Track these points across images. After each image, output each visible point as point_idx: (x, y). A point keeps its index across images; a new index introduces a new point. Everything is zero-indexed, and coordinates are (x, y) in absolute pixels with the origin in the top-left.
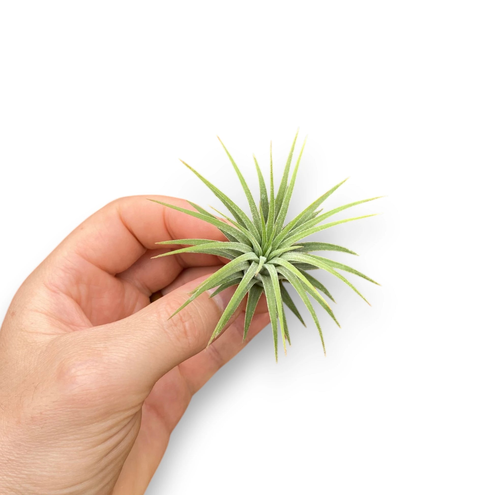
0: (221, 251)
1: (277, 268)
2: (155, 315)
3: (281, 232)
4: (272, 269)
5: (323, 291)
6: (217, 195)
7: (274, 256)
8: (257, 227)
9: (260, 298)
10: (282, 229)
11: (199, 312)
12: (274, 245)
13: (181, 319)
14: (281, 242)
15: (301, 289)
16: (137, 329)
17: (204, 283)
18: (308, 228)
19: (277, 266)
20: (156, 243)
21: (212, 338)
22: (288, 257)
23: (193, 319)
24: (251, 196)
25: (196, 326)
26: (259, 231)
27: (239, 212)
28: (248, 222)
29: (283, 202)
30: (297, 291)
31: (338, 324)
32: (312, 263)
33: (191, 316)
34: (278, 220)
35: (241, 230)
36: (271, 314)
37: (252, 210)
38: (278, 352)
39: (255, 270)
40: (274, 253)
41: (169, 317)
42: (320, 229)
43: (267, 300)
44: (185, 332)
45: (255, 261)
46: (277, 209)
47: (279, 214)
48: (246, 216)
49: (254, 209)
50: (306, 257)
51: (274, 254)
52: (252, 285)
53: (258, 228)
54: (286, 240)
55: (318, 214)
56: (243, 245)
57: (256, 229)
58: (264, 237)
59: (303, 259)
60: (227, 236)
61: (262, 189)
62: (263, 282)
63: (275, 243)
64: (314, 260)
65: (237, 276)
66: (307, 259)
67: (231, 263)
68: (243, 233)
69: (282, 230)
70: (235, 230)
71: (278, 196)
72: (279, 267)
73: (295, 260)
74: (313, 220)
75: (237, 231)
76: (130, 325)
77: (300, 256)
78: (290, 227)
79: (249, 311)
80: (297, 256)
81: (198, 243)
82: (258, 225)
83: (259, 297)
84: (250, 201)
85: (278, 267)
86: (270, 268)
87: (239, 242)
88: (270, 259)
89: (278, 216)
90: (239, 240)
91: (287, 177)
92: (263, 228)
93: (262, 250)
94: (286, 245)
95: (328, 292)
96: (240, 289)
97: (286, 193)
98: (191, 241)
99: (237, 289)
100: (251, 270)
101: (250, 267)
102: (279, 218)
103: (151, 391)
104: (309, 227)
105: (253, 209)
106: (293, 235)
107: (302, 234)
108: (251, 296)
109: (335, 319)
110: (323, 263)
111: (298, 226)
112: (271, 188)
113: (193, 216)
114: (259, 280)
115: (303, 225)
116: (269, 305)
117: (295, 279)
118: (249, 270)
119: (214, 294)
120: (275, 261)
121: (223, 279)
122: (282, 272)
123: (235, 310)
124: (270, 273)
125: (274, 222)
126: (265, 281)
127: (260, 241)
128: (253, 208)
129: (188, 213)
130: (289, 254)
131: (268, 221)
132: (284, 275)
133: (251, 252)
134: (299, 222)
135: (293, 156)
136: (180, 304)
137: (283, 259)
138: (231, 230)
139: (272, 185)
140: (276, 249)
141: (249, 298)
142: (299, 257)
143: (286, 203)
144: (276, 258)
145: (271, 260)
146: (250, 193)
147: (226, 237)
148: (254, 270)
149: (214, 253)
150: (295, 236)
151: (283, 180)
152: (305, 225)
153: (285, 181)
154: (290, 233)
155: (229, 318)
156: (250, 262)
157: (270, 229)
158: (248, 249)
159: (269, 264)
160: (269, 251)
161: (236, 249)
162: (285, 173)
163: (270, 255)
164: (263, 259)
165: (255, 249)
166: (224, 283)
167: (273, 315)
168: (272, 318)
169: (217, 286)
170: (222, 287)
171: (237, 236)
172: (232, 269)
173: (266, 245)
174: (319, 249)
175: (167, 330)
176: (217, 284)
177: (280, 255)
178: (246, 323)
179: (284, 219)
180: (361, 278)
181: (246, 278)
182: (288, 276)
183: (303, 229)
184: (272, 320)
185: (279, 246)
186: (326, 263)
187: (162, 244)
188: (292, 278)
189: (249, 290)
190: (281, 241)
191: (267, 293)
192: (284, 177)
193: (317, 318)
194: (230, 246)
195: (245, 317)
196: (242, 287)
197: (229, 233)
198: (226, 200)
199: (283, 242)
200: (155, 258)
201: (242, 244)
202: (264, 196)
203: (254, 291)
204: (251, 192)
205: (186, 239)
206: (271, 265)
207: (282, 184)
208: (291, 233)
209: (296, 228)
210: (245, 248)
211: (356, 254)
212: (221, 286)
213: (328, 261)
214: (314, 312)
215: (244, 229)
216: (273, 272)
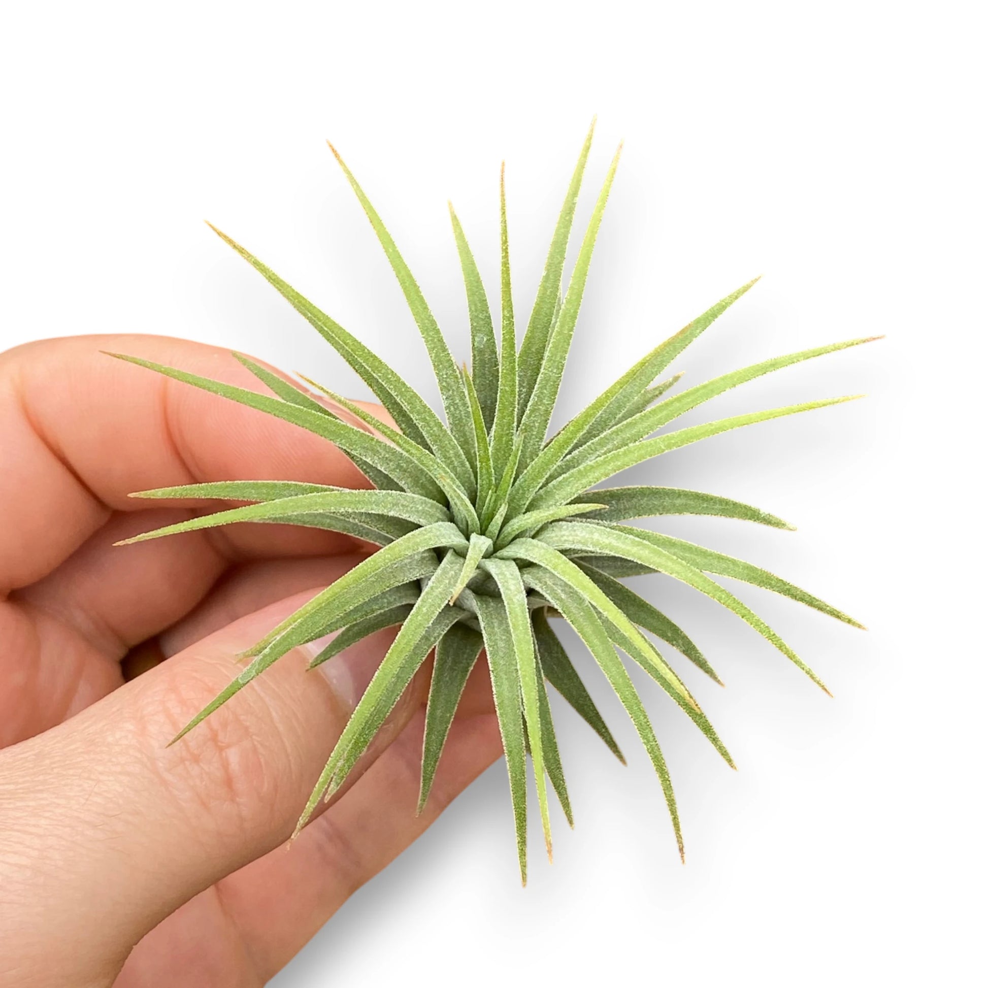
0: (342, 518)
1: (528, 573)
2: (130, 726)
3: (541, 454)
4: (508, 576)
5: (678, 646)
6: (329, 338)
7: (517, 533)
8: (462, 439)
9: (472, 671)
10: (544, 444)
11: (274, 714)
12: (517, 497)
13: (214, 738)
14: (538, 487)
15: (602, 643)
16: (71, 772)
17: (285, 628)
18: (627, 445)
19: (524, 565)
20: (131, 495)
21: (310, 806)
22: (562, 536)
23: (254, 737)
24: (441, 340)
25: (262, 760)
26: (467, 453)
27: (401, 394)
28: (432, 424)
29: (546, 358)
30: (590, 650)
31: (724, 753)
32: (639, 558)
33: (246, 729)
34: (529, 417)
35: (408, 451)
36: (505, 722)
37: (444, 384)
38: (528, 850)
39: (452, 582)
40: (517, 523)
41: (176, 735)
42: (663, 447)
43: (493, 679)
44: (229, 782)
45: (455, 551)
46: (526, 380)
47: (532, 396)
48: (425, 406)
49: (451, 381)
50: (619, 538)
51: (516, 527)
52: (447, 629)
53: (465, 443)
54: (554, 482)
55: (661, 393)
56: (413, 498)
57: (459, 448)
58: (484, 471)
59: (610, 543)
60: (365, 467)
61: (477, 317)
62: (480, 618)
63: (521, 492)
64: (645, 546)
65: (397, 598)
66: (620, 545)
67: (374, 561)
68: (414, 460)
69: (542, 447)
70: (388, 452)
71: (529, 341)
72: (534, 570)
73: (584, 548)
74: (641, 418)
75: (394, 453)
76: (47, 762)
77: (600, 535)
78: (566, 443)
79: (439, 713)
80: (592, 533)
81: (268, 494)
82: (465, 435)
83: (469, 665)
84: (436, 356)
85: (530, 569)
86: (502, 574)
87: (403, 490)
88: (506, 543)
89: (530, 404)
90: (402, 484)
91: (557, 279)
92: (478, 442)
93: (479, 516)
94: (557, 497)
95: (694, 648)
96: (402, 646)
97: (553, 331)
98: (246, 487)
99: (393, 645)
100: (439, 581)
101: (439, 571)
102: (532, 411)
103: (116, 975)
104: (629, 439)
105: (446, 381)
106: (579, 464)
107: (604, 462)
108: (442, 662)
109: (715, 740)
110: (675, 558)
111: (595, 437)
112: (504, 316)
113: (251, 406)
114: (469, 611)
115: (609, 431)
116: (500, 695)
117: (583, 610)
118: (433, 582)
119: (325, 656)
120: (520, 550)
121: (348, 610)
122: (541, 587)
123: (391, 709)
124: (502, 591)
125: (515, 424)
126: (488, 616)
127: (472, 483)
128: (448, 380)
129: (235, 396)
130: (565, 527)
131: (495, 420)
132: (548, 597)
133: (440, 523)
134: (598, 423)
135: (577, 209)
136: (211, 691)
137: (545, 545)
138: (375, 452)
139: (508, 305)
140: (524, 510)
141: (439, 669)
142: (596, 536)
143: (554, 361)
144: (523, 539)
145: (510, 546)
146: (438, 332)
147: (362, 472)
148: (450, 579)
149: (323, 525)
150: (585, 468)
151: (545, 288)
152: (616, 433)
153: (551, 292)
154: (568, 457)
155: (371, 739)
156: (439, 554)
157: (504, 450)
158: (432, 511)
159: (502, 559)
160: (498, 519)
161: (391, 514)
162: (550, 265)
163: (503, 530)
164: (480, 544)
165: (454, 510)
166: (355, 622)
167: (511, 728)
168: (506, 737)
169: (331, 632)
170: (351, 633)
171: (394, 470)
172: (380, 578)
173: (490, 499)
174: (665, 510)
175: (169, 777)
176: (331, 628)
177: (536, 529)
178: (427, 749)
179: (547, 412)
180: (801, 605)
181: (424, 609)
182: (560, 599)
183: (610, 446)
184: (508, 745)
185: (533, 500)
186: (683, 559)
187: (152, 497)
188: (573, 607)
189: (437, 643)
190: (541, 484)
191: (493, 654)
192: (547, 278)
193: (653, 736)
194: (371, 503)
195: (425, 732)
196: (411, 637)
197: (368, 460)
198: (360, 356)
199: (544, 488)
200: (128, 545)
201: (410, 494)
202: (485, 339)
203: (455, 645)
204: (439, 327)
205: (228, 482)
206: (508, 562)
207: (542, 299)
208: (574, 458)
209: (588, 444)
210: (421, 508)
211: (784, 525)
212: (348, 630)
213: (689, 549)
214: (645, 717)
215: (417, 449)
216: (512, 588)
